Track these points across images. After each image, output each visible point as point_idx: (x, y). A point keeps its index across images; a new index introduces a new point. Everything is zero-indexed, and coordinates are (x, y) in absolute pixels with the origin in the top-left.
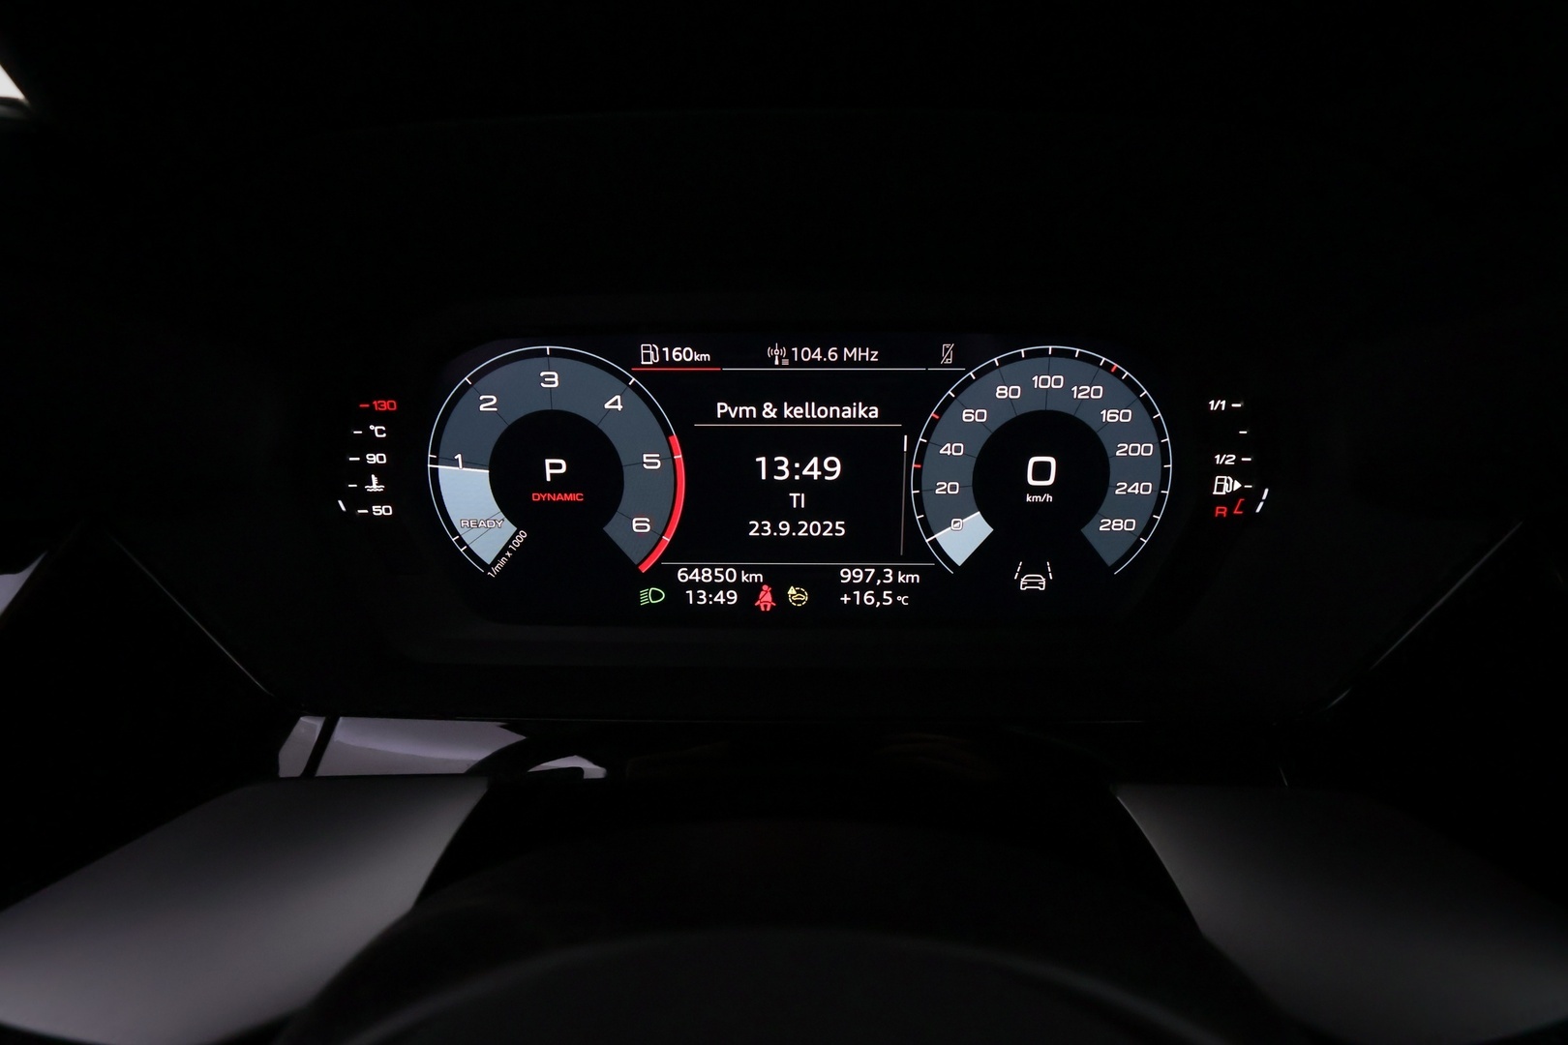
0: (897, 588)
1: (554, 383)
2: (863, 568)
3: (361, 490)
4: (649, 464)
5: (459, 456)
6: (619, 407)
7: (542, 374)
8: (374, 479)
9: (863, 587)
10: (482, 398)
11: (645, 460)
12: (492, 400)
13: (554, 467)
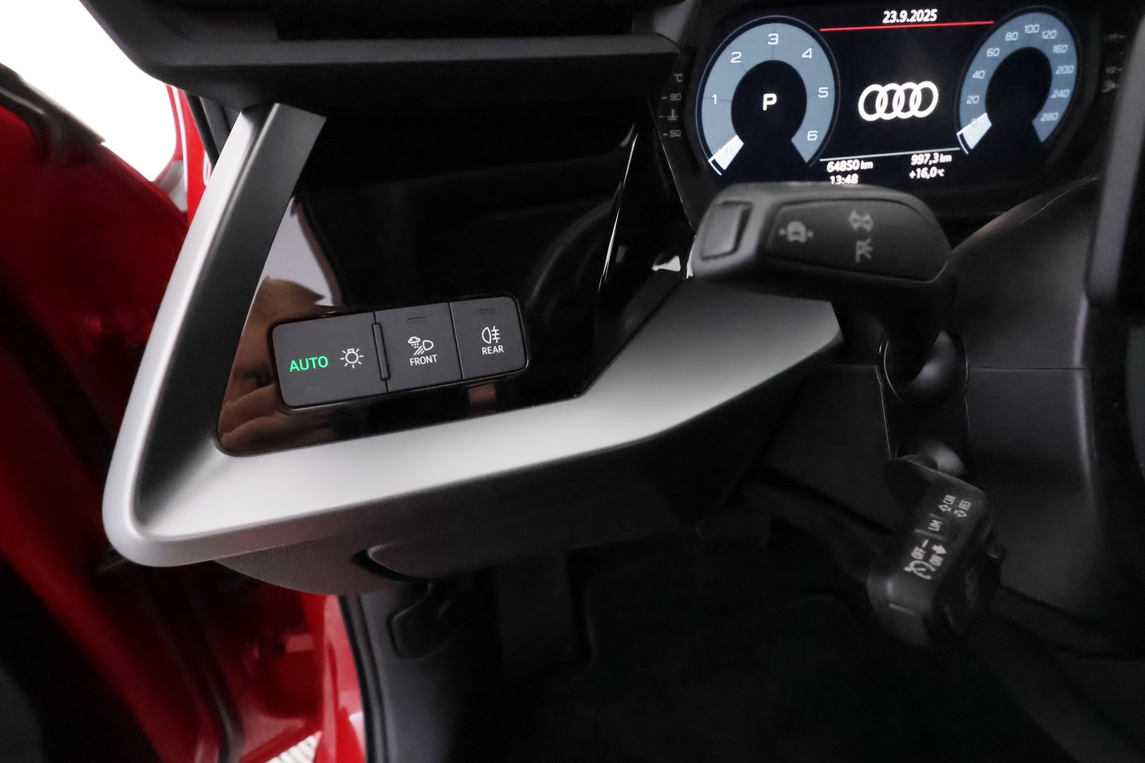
0: (939, 166)
1: (775, 41)
2: (923, 154)
3: (665, 119)
4: (821, 94)
5: (715, 96)
6: (810, 56)
7: (770, 35)
8: (673, 112)
9: (922, 166)
10: (733, 53)
11: (820, 92)
12: (738, 55)
13: (769, 100)
